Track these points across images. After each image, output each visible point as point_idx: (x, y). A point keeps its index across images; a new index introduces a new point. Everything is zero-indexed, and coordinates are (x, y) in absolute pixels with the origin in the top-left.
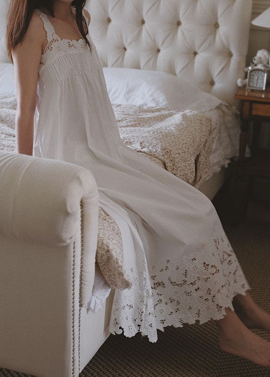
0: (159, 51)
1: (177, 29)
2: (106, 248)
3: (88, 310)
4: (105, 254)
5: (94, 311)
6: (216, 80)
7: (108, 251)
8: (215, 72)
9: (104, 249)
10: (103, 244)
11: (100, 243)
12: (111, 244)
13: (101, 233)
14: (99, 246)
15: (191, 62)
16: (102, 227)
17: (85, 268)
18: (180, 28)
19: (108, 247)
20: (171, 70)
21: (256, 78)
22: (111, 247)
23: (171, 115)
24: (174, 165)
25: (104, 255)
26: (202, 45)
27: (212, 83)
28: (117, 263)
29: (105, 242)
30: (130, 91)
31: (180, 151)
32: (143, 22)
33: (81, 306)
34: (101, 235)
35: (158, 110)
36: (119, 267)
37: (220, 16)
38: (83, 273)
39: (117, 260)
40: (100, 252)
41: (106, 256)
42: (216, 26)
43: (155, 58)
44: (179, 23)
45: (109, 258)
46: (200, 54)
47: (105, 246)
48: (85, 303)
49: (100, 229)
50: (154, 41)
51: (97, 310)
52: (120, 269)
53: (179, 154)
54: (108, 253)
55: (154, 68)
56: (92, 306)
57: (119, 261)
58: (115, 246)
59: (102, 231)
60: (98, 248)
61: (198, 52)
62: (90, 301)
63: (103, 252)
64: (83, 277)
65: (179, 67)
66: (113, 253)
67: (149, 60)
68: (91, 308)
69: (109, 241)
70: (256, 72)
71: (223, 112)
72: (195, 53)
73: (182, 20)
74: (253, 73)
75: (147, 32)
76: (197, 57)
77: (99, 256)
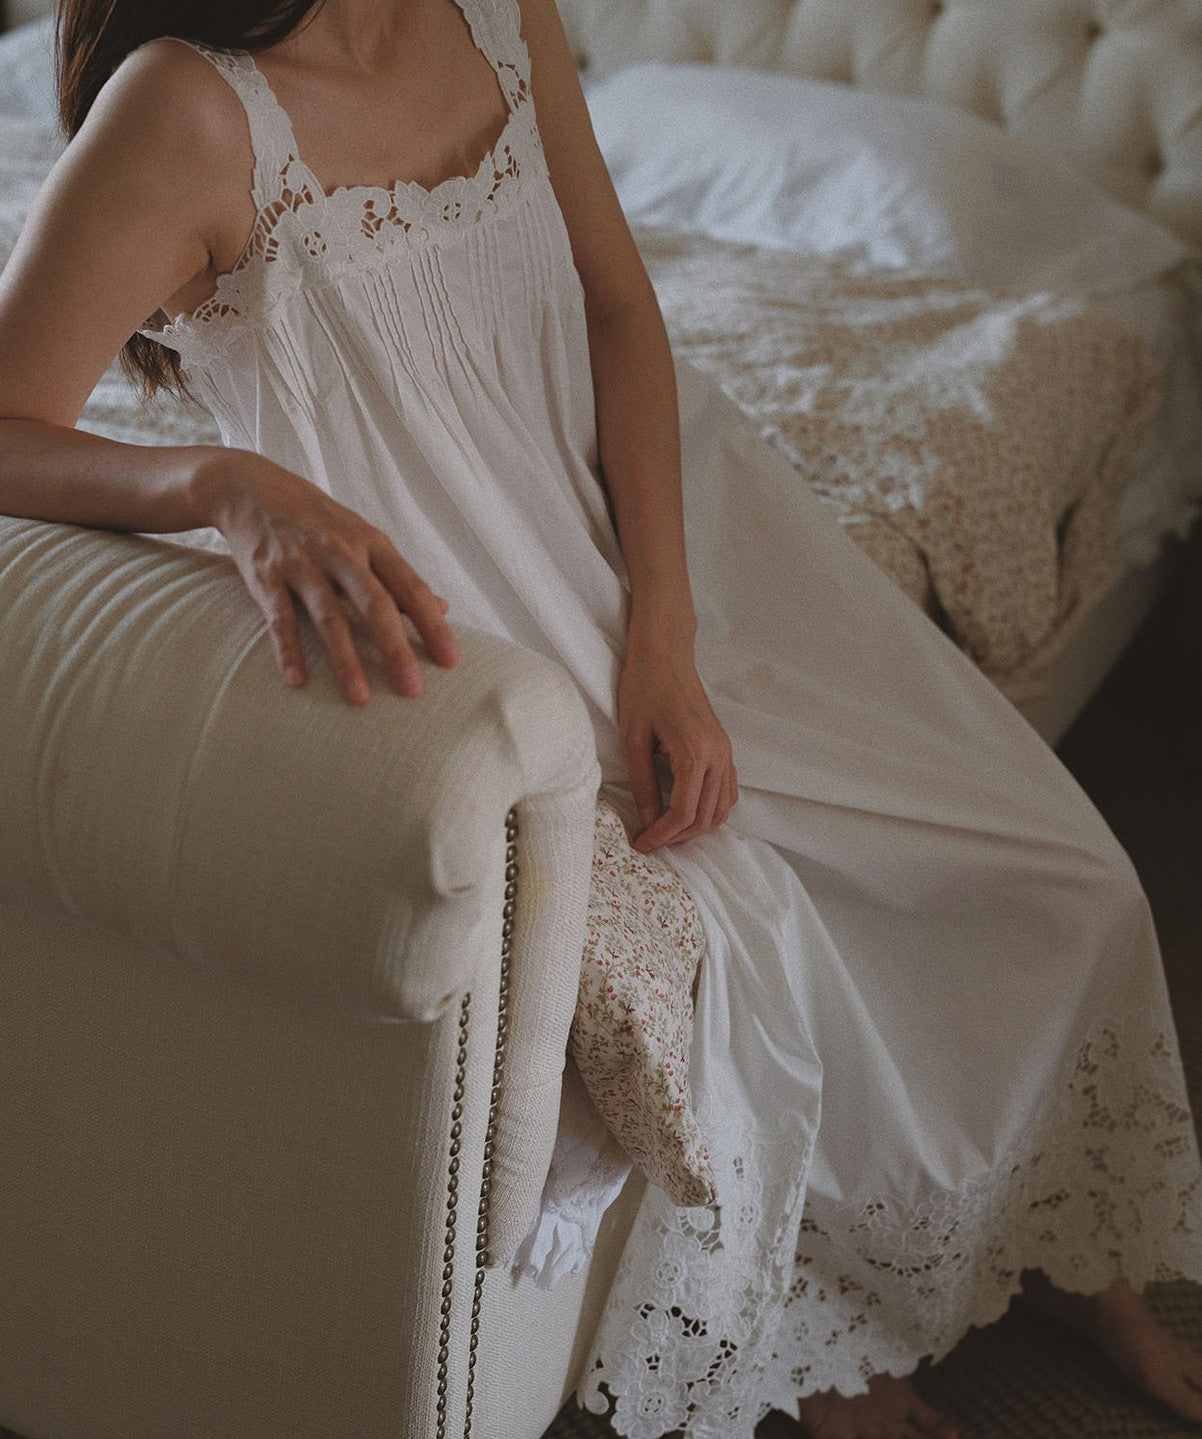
2: (619, 1014)
3: (516, 1272)
4: (610, 1038)
5: (543, 1279)
6: (1173, 151)
7: (626, 1028)
9: (609, 1016)
10: (605, 992)
11: (594, 990)
12: (643, 995)
13: (602, 943)
14: (586, 1001)
15: (1072, 67)
16: (607, 912)
17: (513, 1103)
19: (629, 1011)
20: (985, 103)
22: (640, 1013)
23: (967, 315)
25: (605, 1044)
27: (1154, 165)
28: (663, 1089)
29: (614, 983)
30: (800, 185)
33: (484, 1260)
34: (600, 952)
35: (915, 288)
36: (667, 1108)
38: (505, 1124)
39: (661, 1075)
40: (588, 1025)
41: (612, 1051)
45: (631, 1058)
46: (1113, 35)
47: (613, 1005)
48: (507, 1250)
49: (600, 921)
51: (557, 1274)
52: (670, 1118)
54: (625, 1038)
56: (538, 1258)
57: (671, 1080)
58: (659, 1006)
59: (606, 930)
60: (579, 1007)
62: (531, 1237)
63: (602, 1032)
64: (502, 1141)
65: (1017, 88)
66: (650, 1041)
68: (534, 1268)
69: (636, 982)
72: (1094, 32)
76: (1102, 46)
77: (586, 1043)
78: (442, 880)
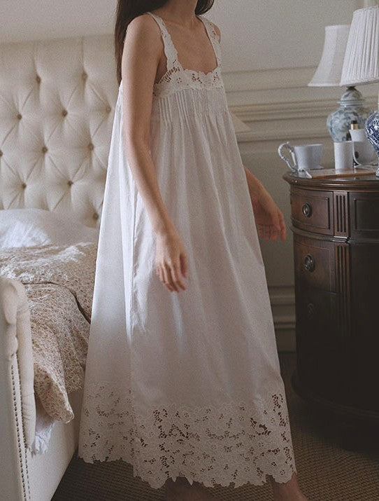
0: (24, 186)
1: (44, 157)
2: (44, 373)
3: (32, 453)
4: (44, 381)
6: (99, 212)
7: (47, 377)
9: (41, 375)
10: (39, 370)
12: (48, 369)
15: (66, 196)
17: (25, 400)
18: (47, 156)
19: (46, 372)
20: (43, 205)
22: (49, 372)
23: (62, 249)
24: (85, 296)
25: (43, 383)
26: (77, 171)
27: (96, 217)
28: (58, 389)
29: (40, 367)
31: (89, 281)
33: (26, 446)
35: (45, 247)
36: (60, 394)
37: (94, 134)
39: (56, 386)
41: (45, 384)
42: (92, 147)
43: (21, 196)
44: (45, 150)
45: (50, 384)
46: (75, 183)
47: (42, 372)
50: (18, 175)
51: (43, 451)
52: (61, 396)
54: (47, 379)
55: (22, 205)
56: (37, 447)
57: (60, 387)
61: (73, 181)
62: (35, 442)
63: (41, 380)
64: (24, 411)
65: (52, 202)
66: (53, 378)
67: (15, 199)
68: (37, 450)
69: (45, 367)
72: (70, 184)
73: (48, 145)
75: (7, 165)
76: (73, 187)
78: (9, 321)
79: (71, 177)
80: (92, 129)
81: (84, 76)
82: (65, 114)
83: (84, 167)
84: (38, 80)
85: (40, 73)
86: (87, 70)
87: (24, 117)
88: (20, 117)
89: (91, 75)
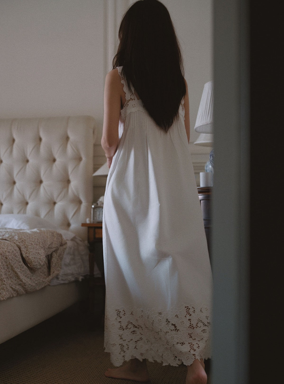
0: (27, 203)
6: (71, 222)
8: (70, 215)
15: (52, 210)
18: (42, 186)
20: (37, 214)
21: (98, 213)
26: (59, 195)
27: (69, 225)
32: (14, 183)
37: (71, 173)
42: (69, 182)
43: (25, 210)
44: (41, 182)
46: (58, 203)
50: (23, 196)
53: (32, 244)
61: (57, 201)
65: (43, 214)
67: (20, 210)
70: (98, 209)
71: (77, 243)
72: (55, 203)
73: (43, 179)
74: (96, 210)
75: (18, 190)
76: (57, 206)
79: (55, 199)
80: (70, 170)
81: (68, 138)
82: (54, 160)
83: (63, 193)
84: (40, 139)
85: (42, 135)
86: (70, 134)
87: (31, 161)
88: (28, 161)
89: (72, 137)
